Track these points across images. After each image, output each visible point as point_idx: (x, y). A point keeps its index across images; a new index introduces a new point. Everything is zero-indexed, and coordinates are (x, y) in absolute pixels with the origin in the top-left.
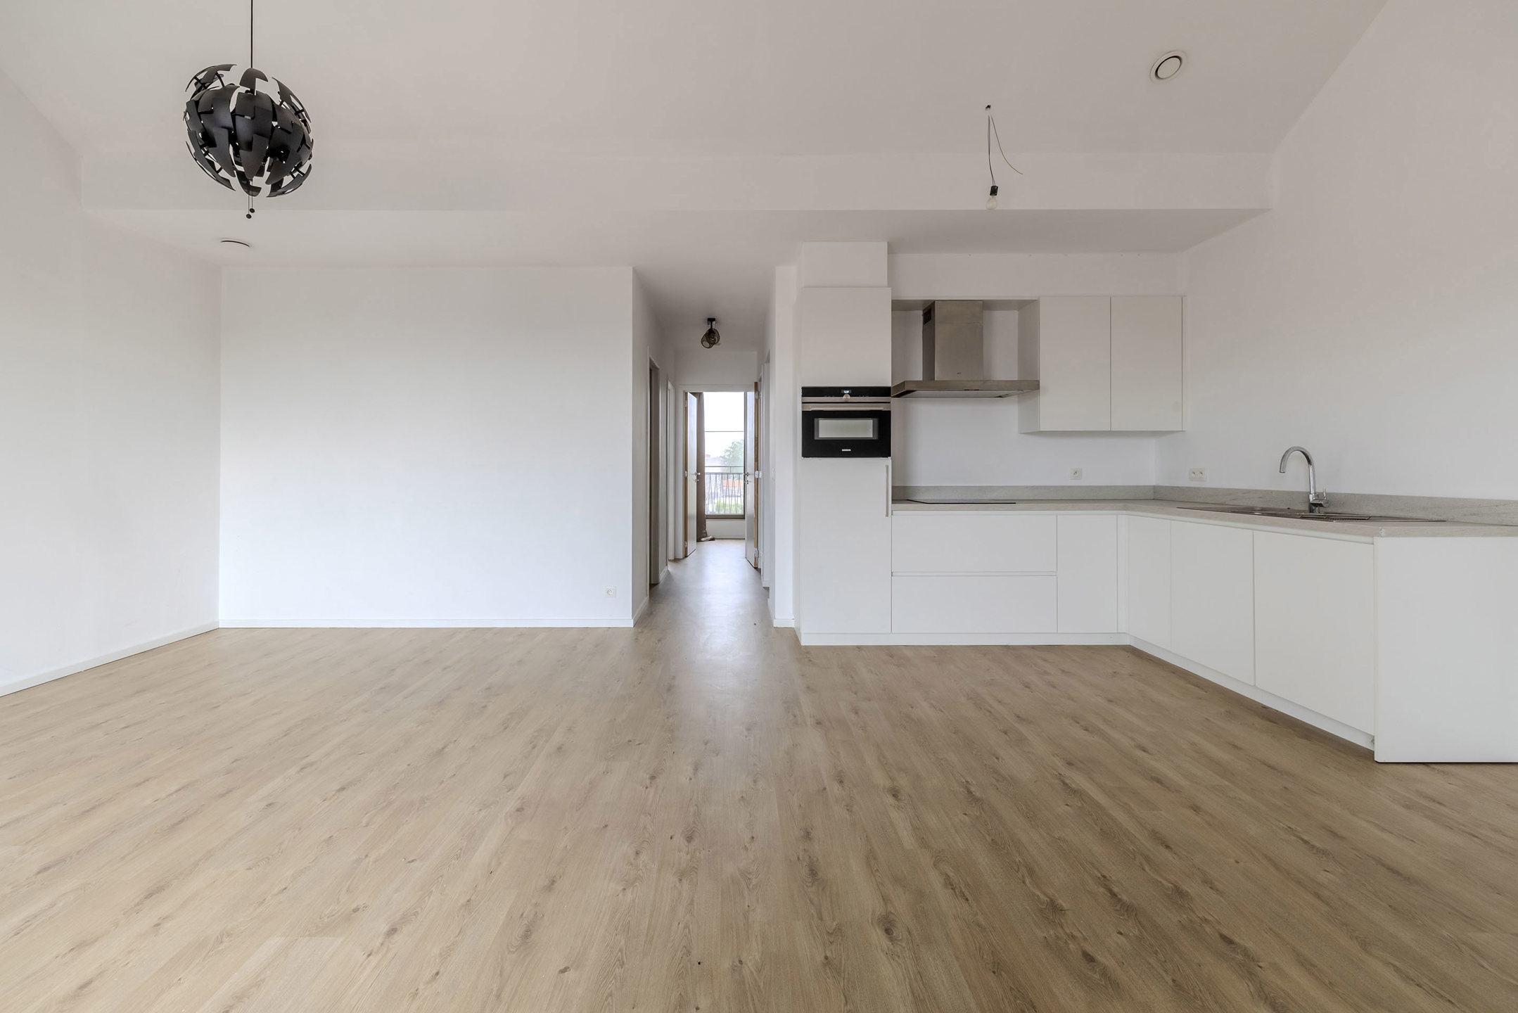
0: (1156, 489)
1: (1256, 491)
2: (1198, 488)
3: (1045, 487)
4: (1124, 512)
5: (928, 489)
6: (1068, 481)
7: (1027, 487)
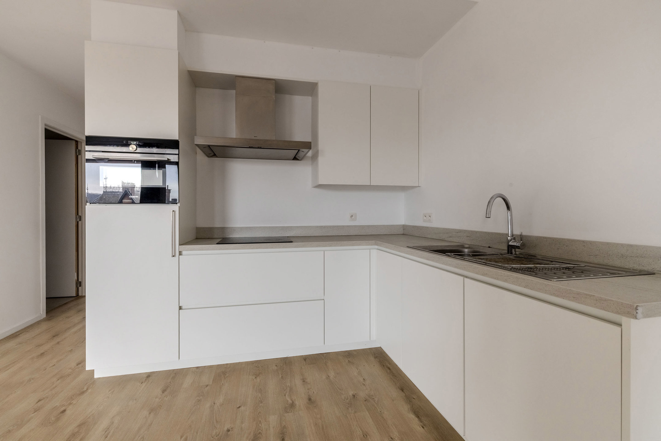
0: (404, 227)
1: (465, 231)
2: (428, 227)
3: (330, 227)
4: (376, 247)
5: (242, 229)
6: (346, 222)
7: (317, 227)
